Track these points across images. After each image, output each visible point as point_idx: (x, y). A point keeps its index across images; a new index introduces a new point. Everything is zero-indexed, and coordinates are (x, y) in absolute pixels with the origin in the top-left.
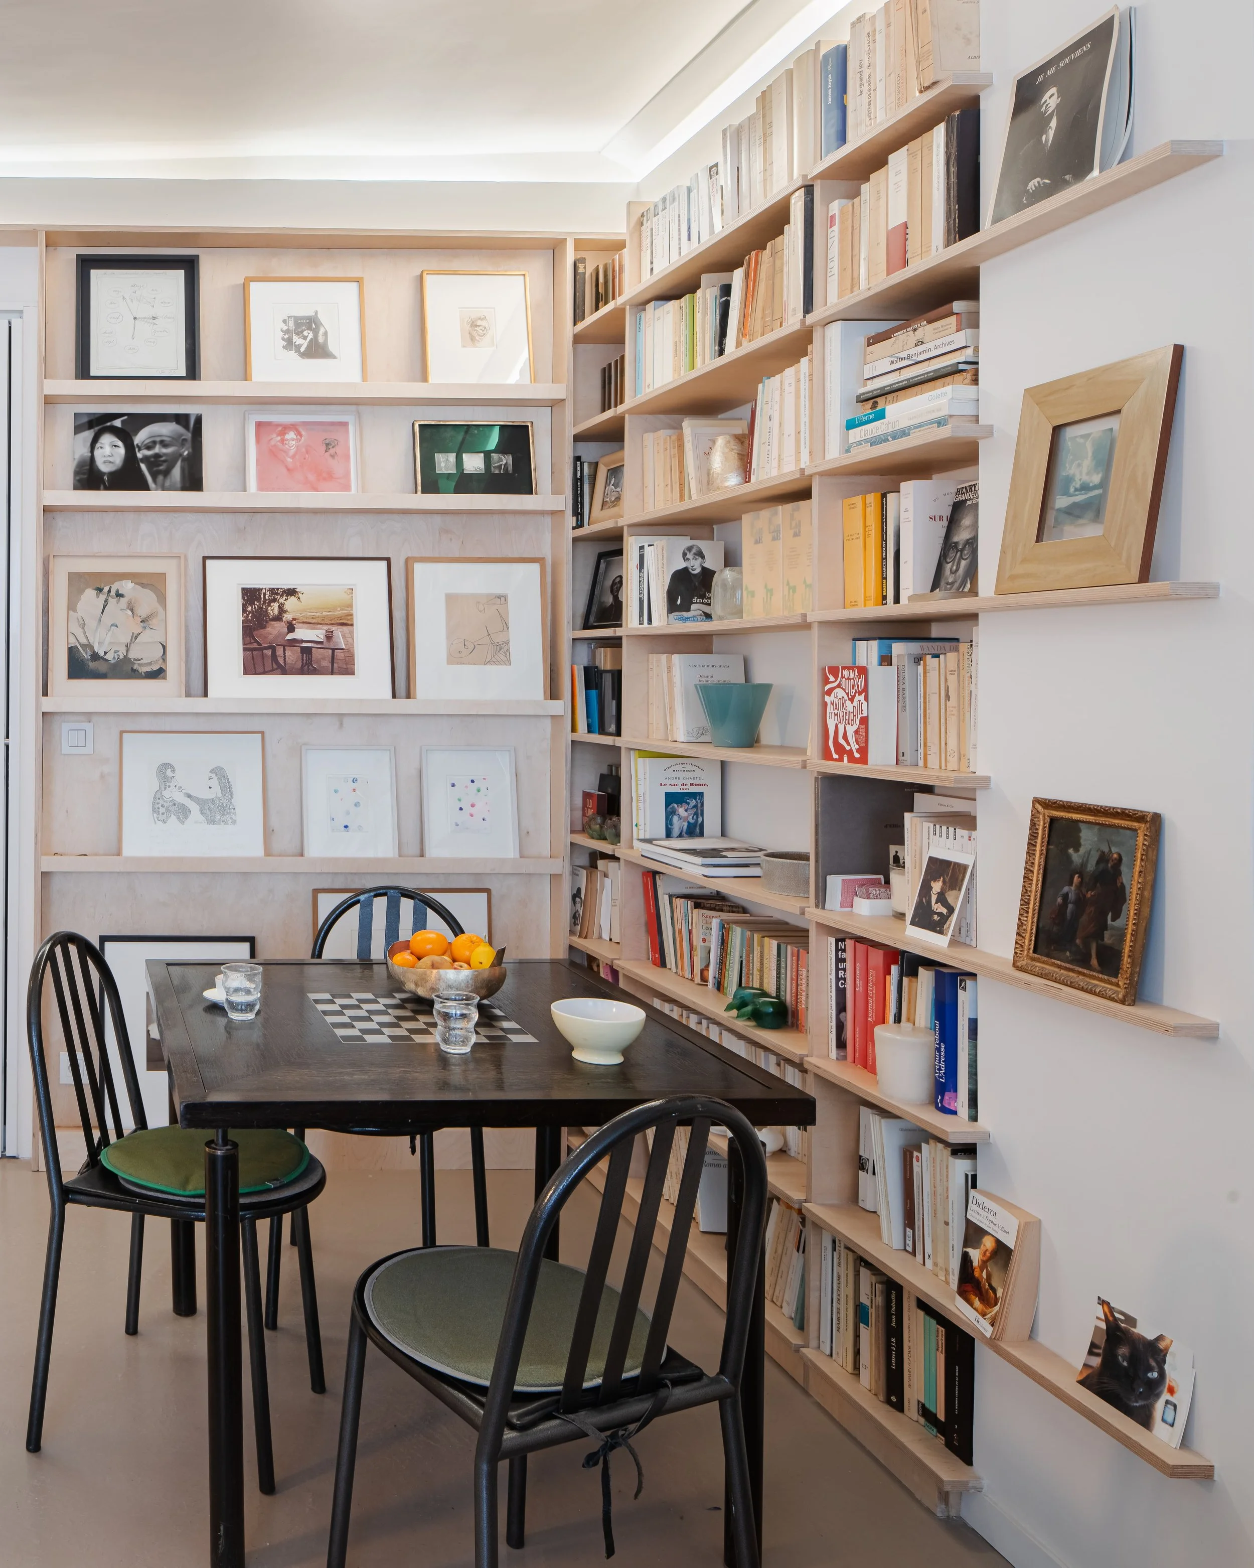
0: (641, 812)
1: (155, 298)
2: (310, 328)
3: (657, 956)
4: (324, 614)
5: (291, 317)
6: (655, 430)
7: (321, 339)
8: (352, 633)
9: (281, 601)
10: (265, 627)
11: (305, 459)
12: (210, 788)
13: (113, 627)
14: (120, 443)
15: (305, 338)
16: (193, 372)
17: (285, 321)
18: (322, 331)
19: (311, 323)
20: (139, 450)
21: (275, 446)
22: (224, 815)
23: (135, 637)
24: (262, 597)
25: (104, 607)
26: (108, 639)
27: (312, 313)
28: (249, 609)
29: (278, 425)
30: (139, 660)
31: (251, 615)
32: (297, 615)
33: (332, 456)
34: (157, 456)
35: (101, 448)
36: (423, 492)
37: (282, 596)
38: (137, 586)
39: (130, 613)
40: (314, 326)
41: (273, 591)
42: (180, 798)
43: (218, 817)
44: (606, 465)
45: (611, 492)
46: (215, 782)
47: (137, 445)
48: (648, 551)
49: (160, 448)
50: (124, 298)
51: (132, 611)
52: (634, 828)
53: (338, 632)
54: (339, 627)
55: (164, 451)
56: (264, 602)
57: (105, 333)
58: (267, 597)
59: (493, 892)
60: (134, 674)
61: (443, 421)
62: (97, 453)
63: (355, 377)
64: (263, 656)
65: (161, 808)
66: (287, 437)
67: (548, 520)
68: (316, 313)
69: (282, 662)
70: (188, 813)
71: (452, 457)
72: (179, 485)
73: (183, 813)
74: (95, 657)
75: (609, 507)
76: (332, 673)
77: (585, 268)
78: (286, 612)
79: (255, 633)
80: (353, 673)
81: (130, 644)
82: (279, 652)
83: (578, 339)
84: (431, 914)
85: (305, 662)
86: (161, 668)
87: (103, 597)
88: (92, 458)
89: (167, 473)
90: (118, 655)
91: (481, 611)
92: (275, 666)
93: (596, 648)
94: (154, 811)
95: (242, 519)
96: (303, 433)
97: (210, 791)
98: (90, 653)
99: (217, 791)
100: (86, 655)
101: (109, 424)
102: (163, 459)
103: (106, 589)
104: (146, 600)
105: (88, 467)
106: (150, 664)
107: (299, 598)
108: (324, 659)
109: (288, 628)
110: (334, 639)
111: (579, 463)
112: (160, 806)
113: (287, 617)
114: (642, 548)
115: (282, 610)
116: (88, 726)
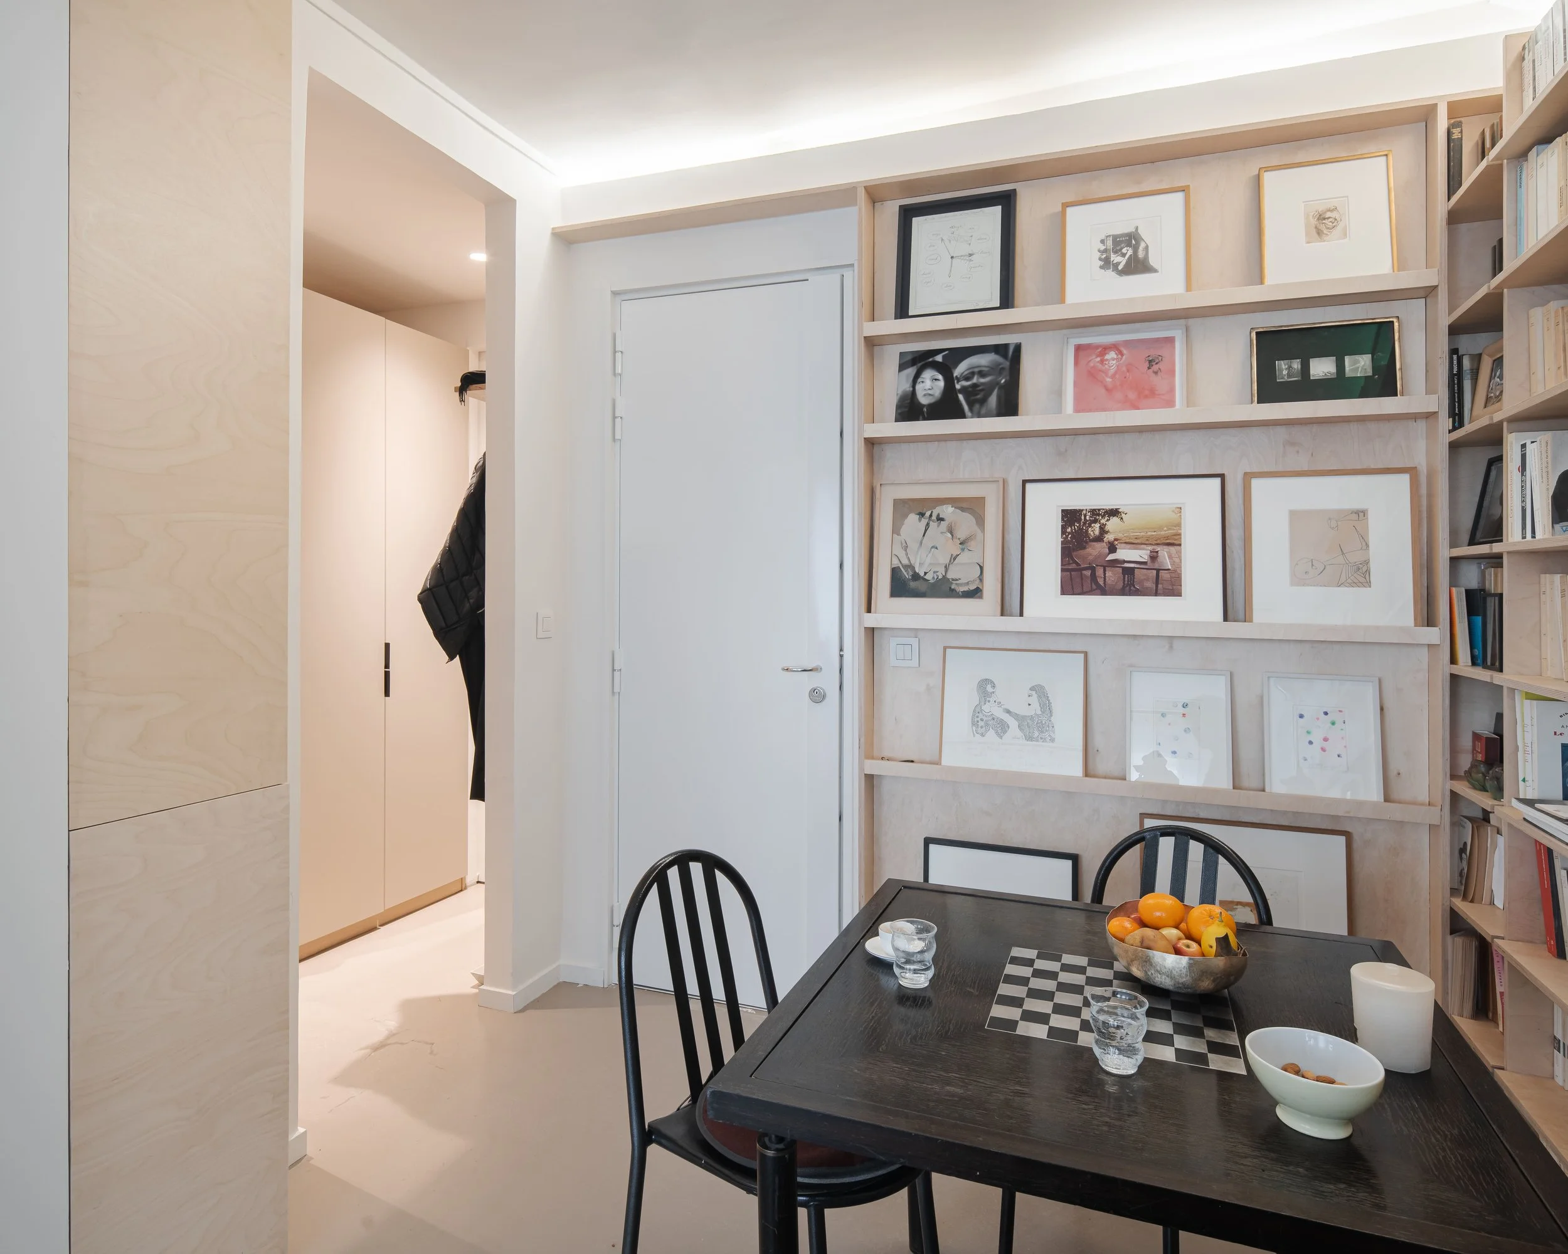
0: (1528, 765)
1: (972, 236)
2: (1129, 245)
3: (1552, 942)
4: (1149, 533)
5: (1110, 236)
6: (1544, 303)
7: (1141, 254)
8: (1179, 552)
9: (1103, 521)
10: (1085, 548)
11: (1125, 377)
12: (1029, 705)
13: (933, 550)
14: (940, 377)
15: (1124, 255)
16: (1007, 300)
17: (1102, 242)
18: (1142, 245)
19: (1132, 239)
20: (958, 382)
21: (1094, 367)
22: (1042, 732)
23: (954, 558)
24: (1083, 518)
25: (926, 530)
26: (928, 561)
27: (1131, 229)
28: (1069, 530)
29: (1097, 347)
30: (957, 580)
31: (1070, 536)
32: (1120, 536)
33: (1156, 373)
34: (975, 386)
35: (923, 382)
36: (1259, 402)
37: (1103, 517)
38: (958, 510)
39: (949, 535)
40: (1133, 242)
41: (1094, 512)
42: (999, 713)
43: (1036, 734)
44: (1490, 356)
45: (1496, 386)
46: (1034, 699)
47: (956, 376)
48: (1530, 448)
49: (978, 379)
50: (942, 240)
51: (951, 533)
52: (1521, 783)
53: (1164, 553)
54: (1165, 547)
55: (982, 380)
56: (1085, 524)
57: (924, 274)
58: (1088, 518)
59: (1356, 837)
60: (952, 593)
61: (1285, 326)
62: (919, 387)
63: (1179, 287)
64: (1082, 577)
65: (980, 722)
66: (1107, 357)
67: (1421, 425)
68: (1137, 228)
69: (1101, 583)
70: (1007, 728)
71: (1296, 365)
72: (995, 412)
73: (1002, 728)
74: (916, 577)
75: (1493, 404)
76: (1156, 594)
77: (1461, 132)
78: (1107, 532)
79: (1074, 554)
80: (1180, 595)
81: (949, 565)
82: (1100, 572)
83: (1454, 218)
84: (1222, 861)
85: (1126, 582)
86: (978, 588)
87: (924, 521)
88: (914, 393)
89: (983, 401)
90: (937, 575)
91: (1333, 528)
92: (1094, 587)
93: (1486, 568)
94: (973, 724)
95: (1064, 441)
96: (1125, 352)
97: (1028, 707)
98: (911, 573)
99: (1036, 708)
100: (907, 575)
101: (931, 360)
102: (980, 388)
103: (928, 514)
104: (965, 524)
105: (909, 401)
106: (968, 583)
107: (1122, 518)
108: (1147, 580)
109: (1109, 548)
110: (1160, 559)
111: (1455, 357)
112: (979, 719)
113: (1109, 537)
114: (1524, 446)
115: (1104, 531)
116: (914, 642)
